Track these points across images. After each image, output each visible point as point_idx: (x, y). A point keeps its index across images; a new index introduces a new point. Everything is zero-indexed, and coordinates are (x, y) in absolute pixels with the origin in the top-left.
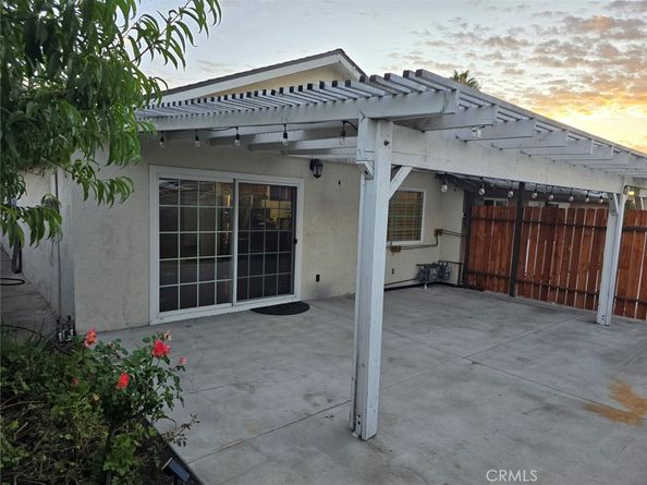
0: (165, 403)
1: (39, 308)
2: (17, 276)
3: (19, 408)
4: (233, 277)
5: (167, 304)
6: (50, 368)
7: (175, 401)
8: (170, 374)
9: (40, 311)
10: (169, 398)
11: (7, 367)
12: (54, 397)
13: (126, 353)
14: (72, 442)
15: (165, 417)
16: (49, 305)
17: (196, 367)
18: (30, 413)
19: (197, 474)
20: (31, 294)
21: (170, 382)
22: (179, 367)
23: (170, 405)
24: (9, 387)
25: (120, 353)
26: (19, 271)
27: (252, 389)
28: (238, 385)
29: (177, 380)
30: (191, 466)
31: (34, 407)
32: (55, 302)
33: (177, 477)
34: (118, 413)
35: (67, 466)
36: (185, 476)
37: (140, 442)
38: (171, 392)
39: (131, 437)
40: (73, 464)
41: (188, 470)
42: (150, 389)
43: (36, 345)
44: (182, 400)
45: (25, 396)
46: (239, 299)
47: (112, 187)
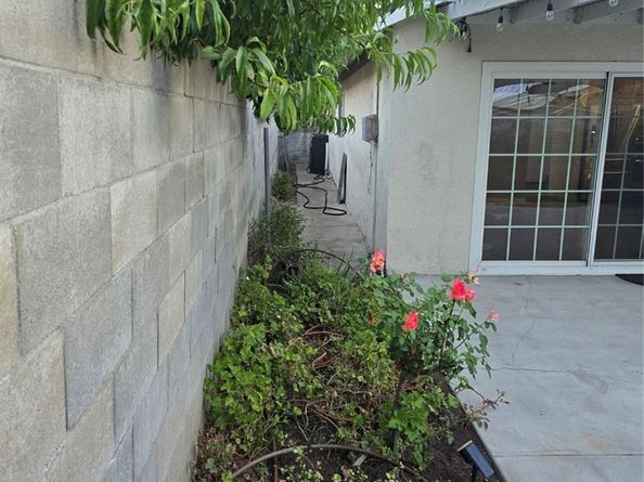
0: (465, 365)
1: (356, 241)
2: (341, 207)
3: (322, 337)
4: (590, 223)
5: (492, 251)
6: (354, 301)
7: (479, 366)
8: (475, 331)
9: (356, 244)
10: (472, 362)
11: (317, 293)
12: (354, 333)
13: (421, 291)
14: (364, 386)
15: (470, 387)
16: (365, 238)
17: (522, 338)
18: (331, 344)
19: (505, 473)
20: (350, 225)
21: (475, 341)
22: (487, 324)
23: (472, 371)
24: (317, 314)
25: (414, 289)
26: (343, 202)
27: (604, 387)
28: (581, 376)
29: (484, 340)
30: (498, 461)
31: (335, 339)
32: (370, 236)
33: (476, 469)
34: (407, 362)
35: (357, 410)
36: (487, 471)
37: (437, 409)
38: (475, 354)
39: (426, 399)
40: (363, 411)
41: (493, 465)
42: (448, 344)
43: (345, 275)
44: (488, 367)
45: (329, 327)
46: (597, 257)
47: (410, 65)
